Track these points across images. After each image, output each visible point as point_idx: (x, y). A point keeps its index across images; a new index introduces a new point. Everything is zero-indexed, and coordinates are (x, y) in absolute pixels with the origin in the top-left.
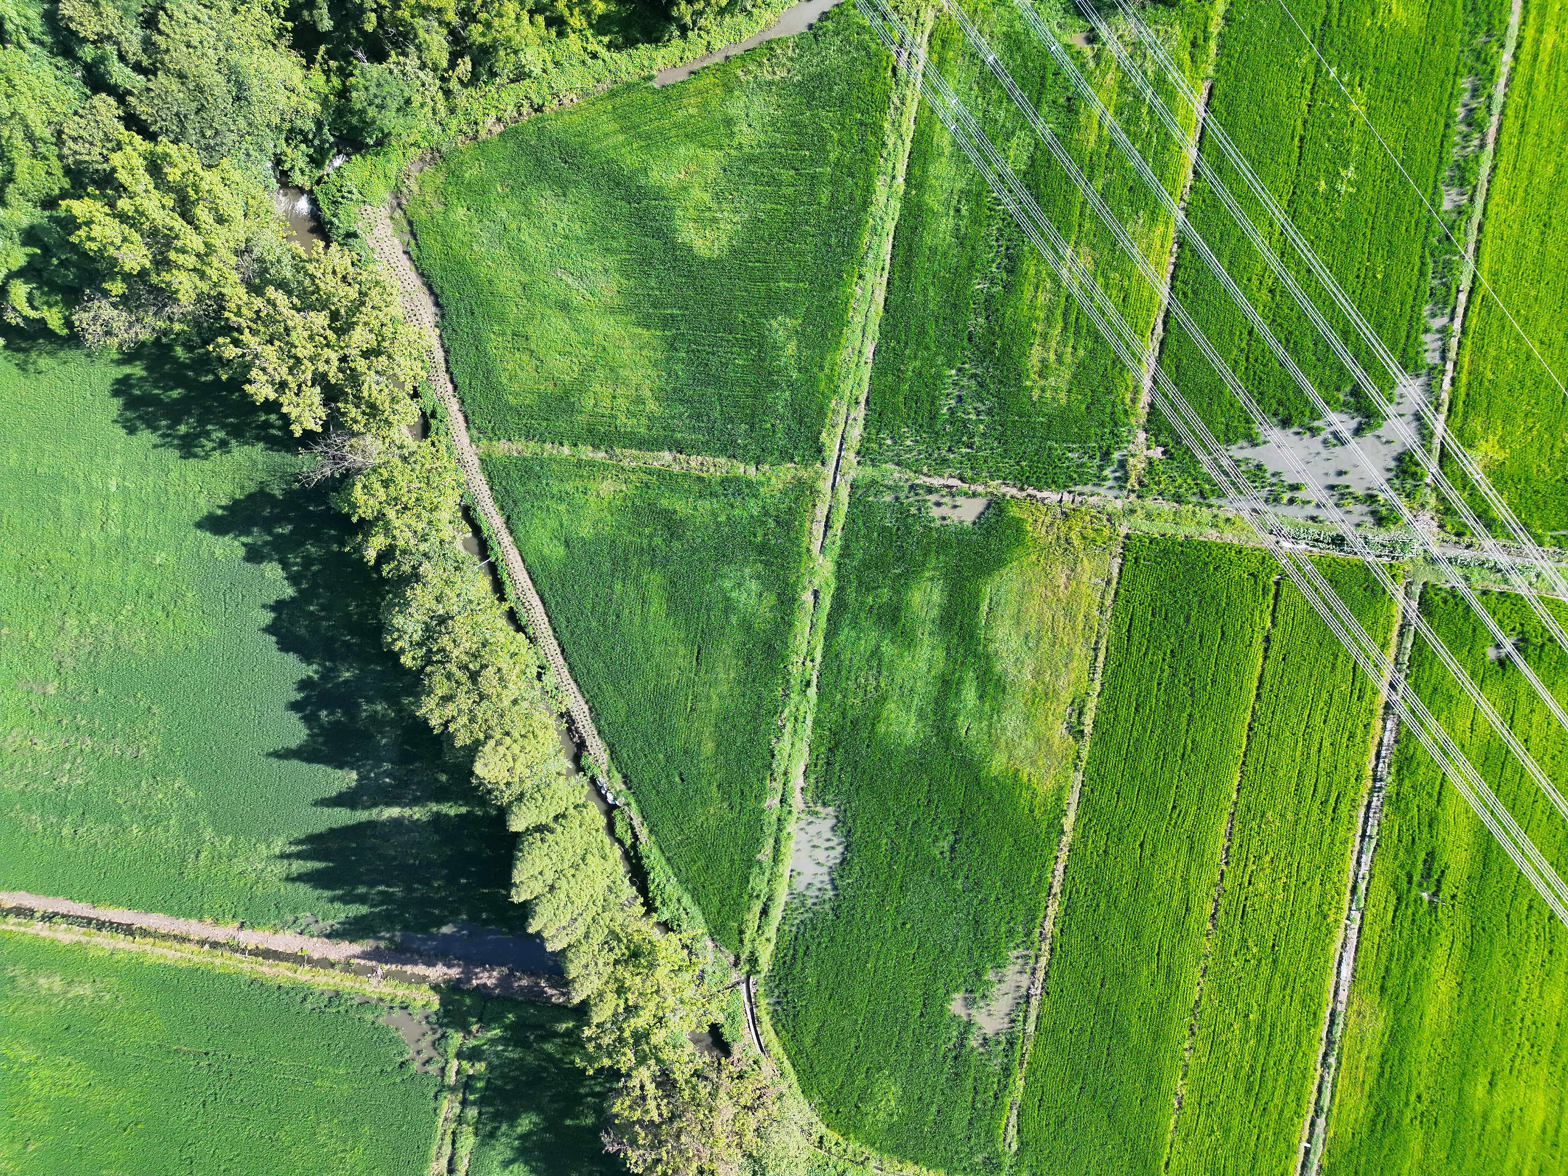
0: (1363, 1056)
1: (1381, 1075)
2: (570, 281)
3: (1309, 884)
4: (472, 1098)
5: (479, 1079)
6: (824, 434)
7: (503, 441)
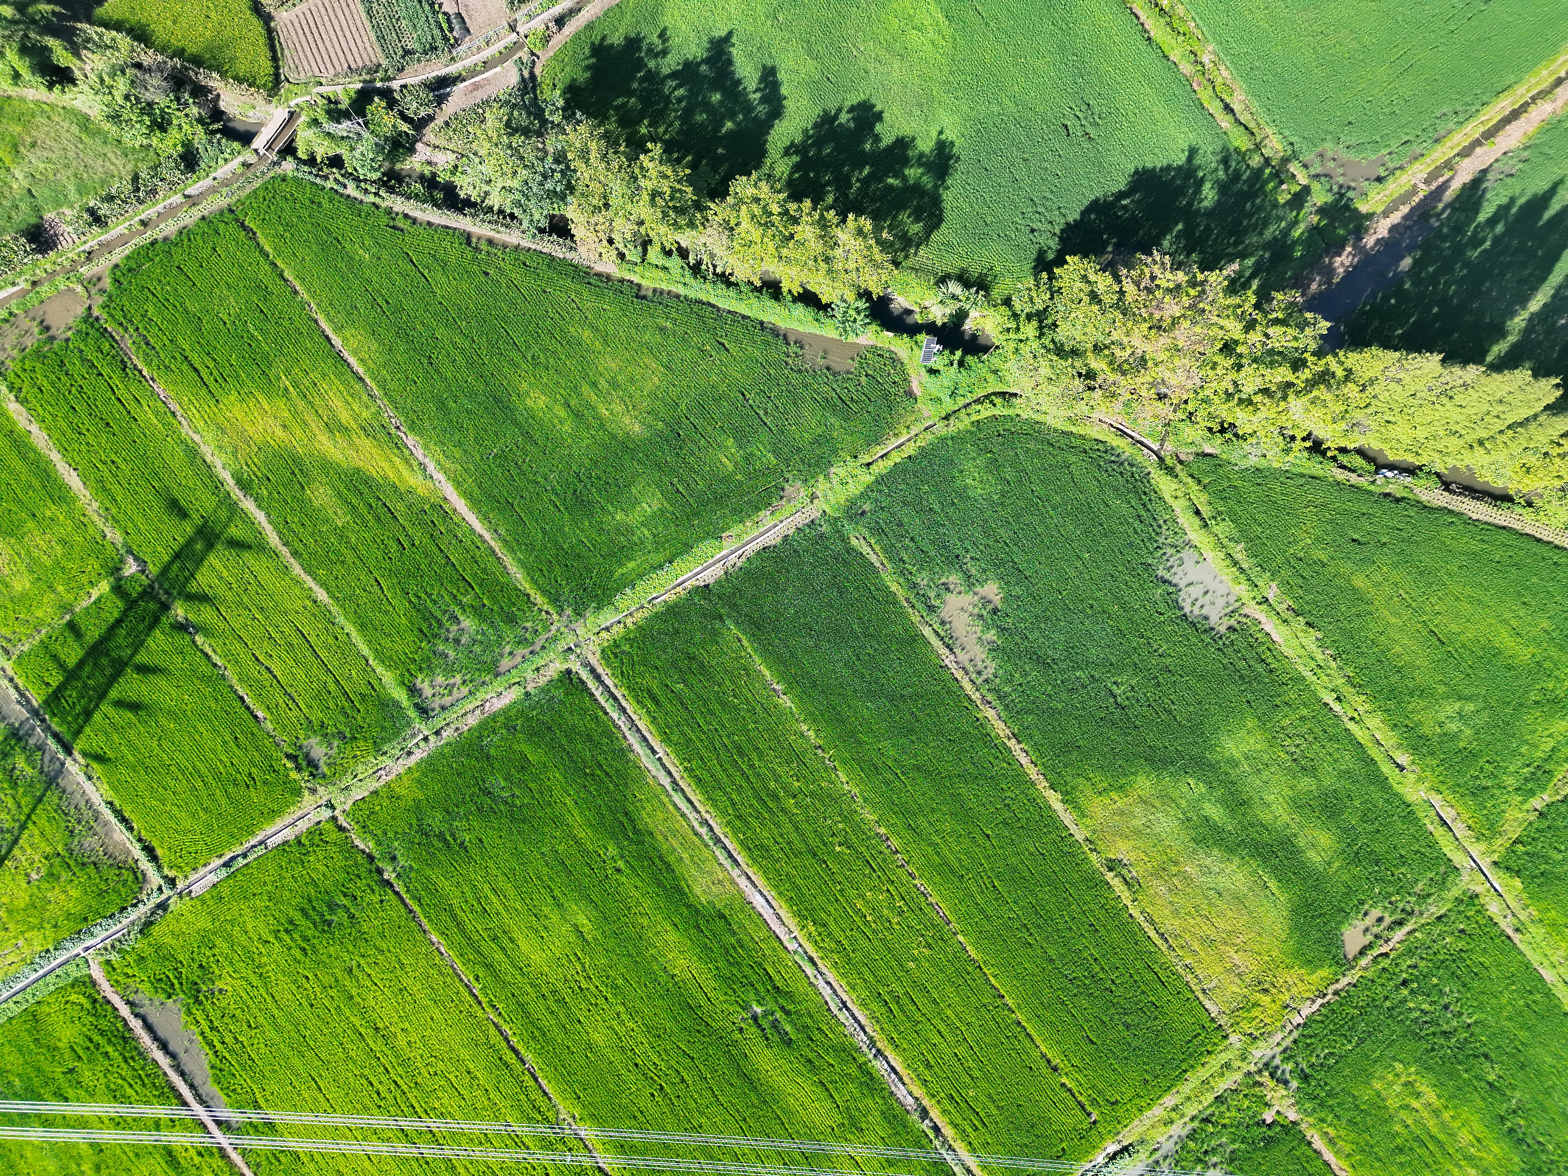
0: (685, 856)
1: (661, 859)
4: (1268, 171)
5: (1275, 188)
6: (1517, 884)
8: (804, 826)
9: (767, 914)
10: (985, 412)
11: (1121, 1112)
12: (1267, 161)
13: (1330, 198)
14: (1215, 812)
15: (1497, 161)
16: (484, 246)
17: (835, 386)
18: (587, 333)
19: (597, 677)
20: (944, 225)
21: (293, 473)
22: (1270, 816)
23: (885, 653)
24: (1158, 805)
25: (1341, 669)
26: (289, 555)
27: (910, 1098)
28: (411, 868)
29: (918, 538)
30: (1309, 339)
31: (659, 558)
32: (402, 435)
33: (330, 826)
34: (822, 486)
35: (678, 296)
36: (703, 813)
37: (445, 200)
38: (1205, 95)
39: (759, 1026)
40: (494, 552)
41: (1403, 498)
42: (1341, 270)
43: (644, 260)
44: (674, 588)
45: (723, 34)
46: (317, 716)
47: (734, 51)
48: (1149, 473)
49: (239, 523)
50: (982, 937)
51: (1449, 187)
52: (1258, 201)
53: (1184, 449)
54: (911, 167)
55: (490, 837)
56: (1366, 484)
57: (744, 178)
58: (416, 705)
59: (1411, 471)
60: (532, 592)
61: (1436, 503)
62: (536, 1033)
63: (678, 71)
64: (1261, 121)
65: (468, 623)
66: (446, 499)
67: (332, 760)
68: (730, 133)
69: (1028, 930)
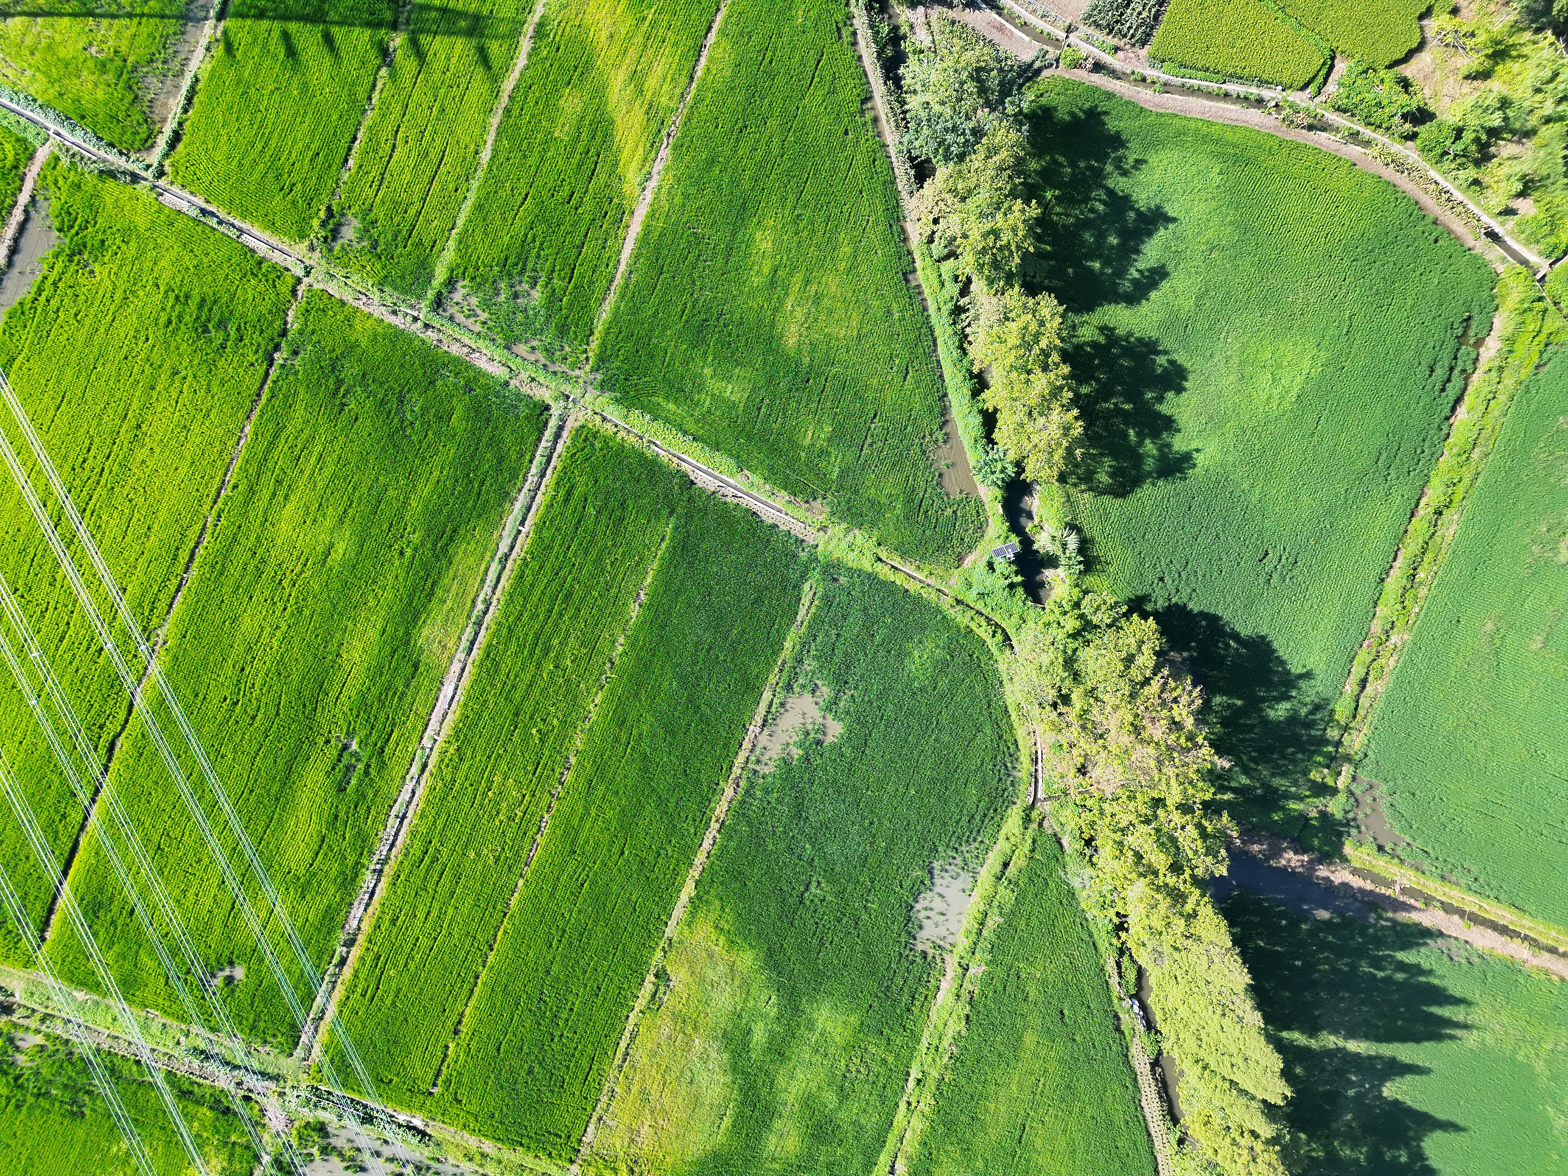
0: (449, 603)
1: (434, 584)
3: (467, 784)
4: (1331, 749)
5: (1319, 764)
8: (536, 691)
9: (442, 705)
10: (983, 632)
11: (453, 1110)
12: (1339, 743)
13: (1339, 816)
14: (759, 1036)
15: (1456, 939)
16: (869, 116)
17: (929, 491)
18: (847, 249)
19: (557, 436)
20: (1121, 500)
21: (576, 68)
22: (784, 1085)
23: (728, 671)
24: (737, 983)
25: (946, 1068)
26: (503, 106)
27: (355, 923)
28: (296, 373)
29: (842, 639)
30: (1204, 865)
31: (691, 426)
32: (665, 143)
33: (290, 281)
34: (837, 530)
35: (925, 309)
36: (495, 597)
37: (888, 59)
38: (1363, 657)
39: (341, 755)
40: (612, 281)
41: (1123, 1033)
42: (1284, 862)
43: (939, 261)
44: (674, 455)
45: (1171, 214)
46: (379, 213)
47: (1162, 231)
48: (1014, 803)
49: (505, 47)
50: (533, 899)
51: (1409, 912)
52: (1300, 756)
53: (1053, 821)
54: (1154, 443)
55: (365, 425)
56: (1116, 994)
57: (1056, 302)
58: (439, 294)
59: (1150, 1025)
60: (597, 335)
61: (1135, 1063)
62: (218, 567)
63: (1116, 194)
64: (1369, 717)
65: (538, 295)
66: (633, 213)
67: (348, 249)
68: (1091, 270)
69: (562, 936)
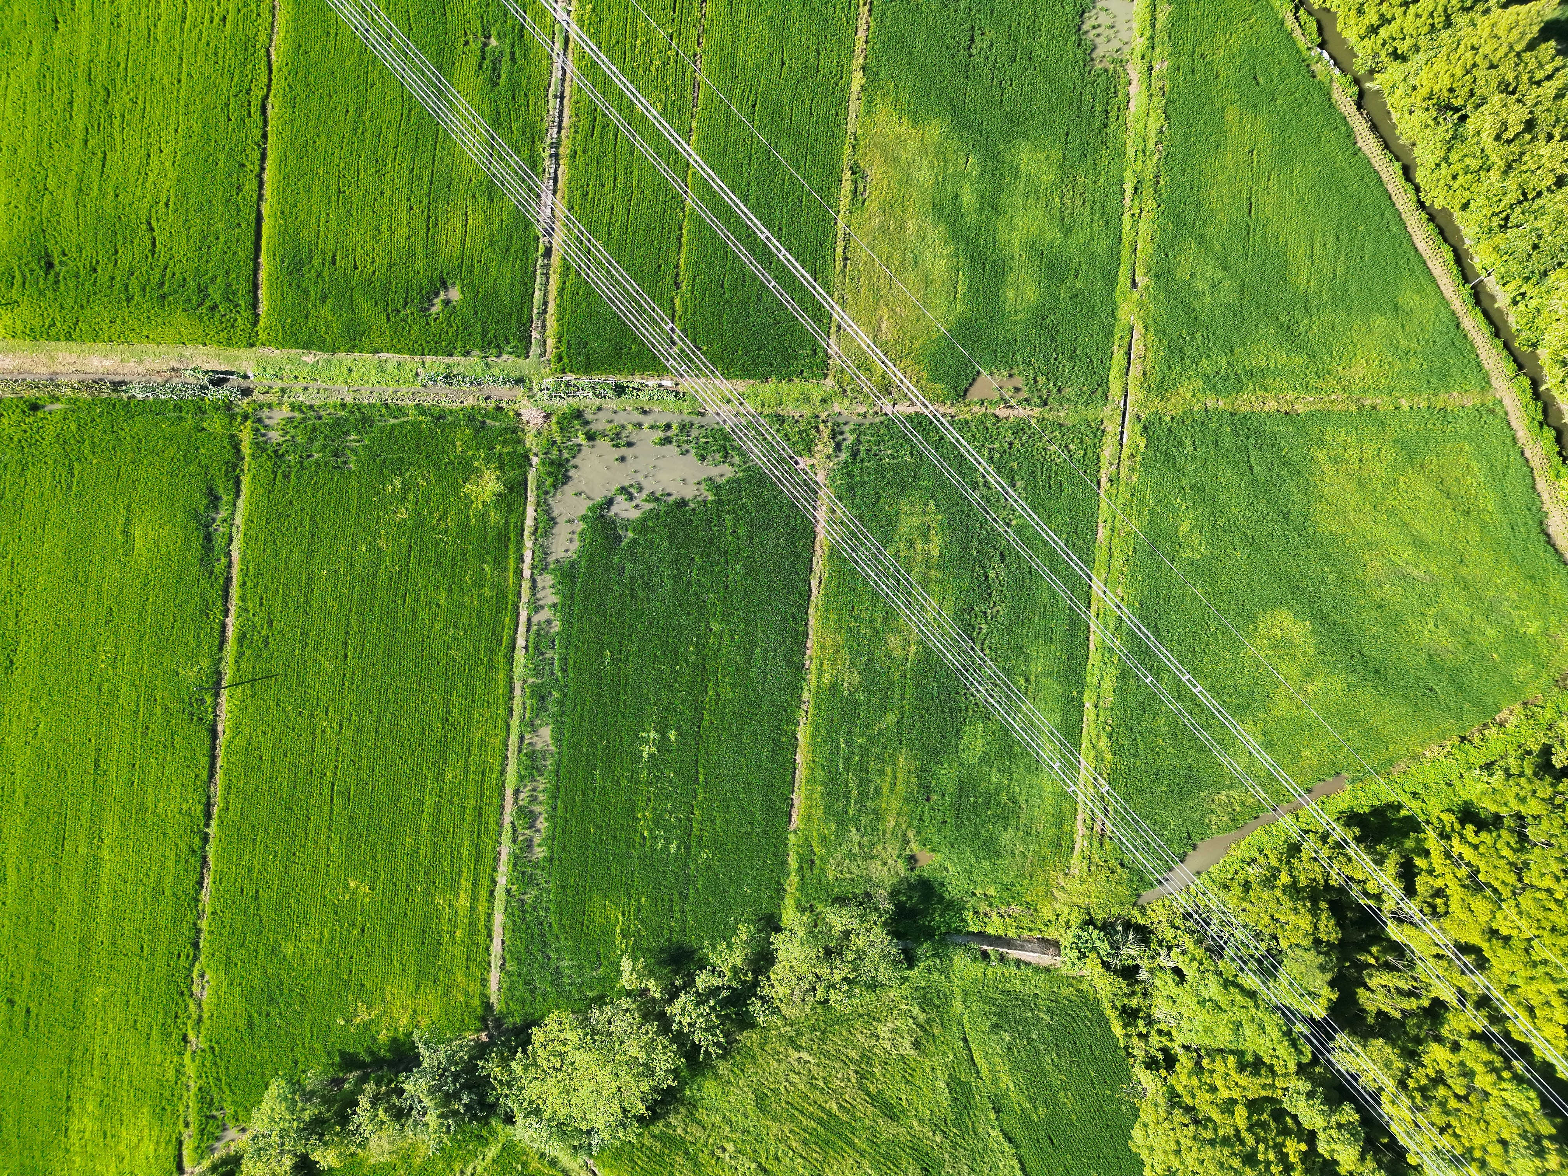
2: (1416, 572)
6: (1142, 446)
7: (1469, 405)
14: (968, 198)
24: (931, 154)
25: (1158, 167)
39: (483, 52)
41: (1320, 81)
56: (1302, 45)
61: (1340, 106)
